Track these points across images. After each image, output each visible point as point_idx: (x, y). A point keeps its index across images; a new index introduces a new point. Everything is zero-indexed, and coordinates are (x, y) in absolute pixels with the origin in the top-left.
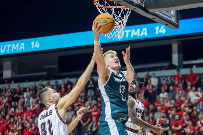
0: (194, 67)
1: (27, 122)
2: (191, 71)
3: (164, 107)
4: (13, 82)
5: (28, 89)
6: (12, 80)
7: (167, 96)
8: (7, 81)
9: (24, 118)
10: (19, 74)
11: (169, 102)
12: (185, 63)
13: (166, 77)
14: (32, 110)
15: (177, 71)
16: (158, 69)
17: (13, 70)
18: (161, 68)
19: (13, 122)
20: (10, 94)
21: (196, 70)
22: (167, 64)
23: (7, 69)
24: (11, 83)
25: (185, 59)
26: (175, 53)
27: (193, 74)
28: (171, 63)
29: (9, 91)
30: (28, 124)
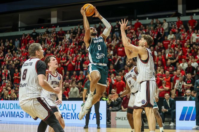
0: (195, 14)
1: (70, 56)
2: (192, 18)
3: (172, 45)
4: (58, 26)
5: (68, 32)
6: (58, 25)
7: (175, 36)
8: (54, 26)
9: (68, 53)
10: (63, 20)
11: (175, 41)
12: (187, 12)
13: (173, 22)
14: (73, 47)
15: (178, 18)
16: (167, 17)
17: (58, 17)
18: (169, 16)
19: (60, 56)
20: (55, 35)
21: (195, 17)
22: (174, 13)
23: (54, 17)
24: (56, 27)
25: (188, 9)
26: (180, 4)
27: (193, 20)
28: (177, 12)
29: (55, 33)
30: (71, 58)
